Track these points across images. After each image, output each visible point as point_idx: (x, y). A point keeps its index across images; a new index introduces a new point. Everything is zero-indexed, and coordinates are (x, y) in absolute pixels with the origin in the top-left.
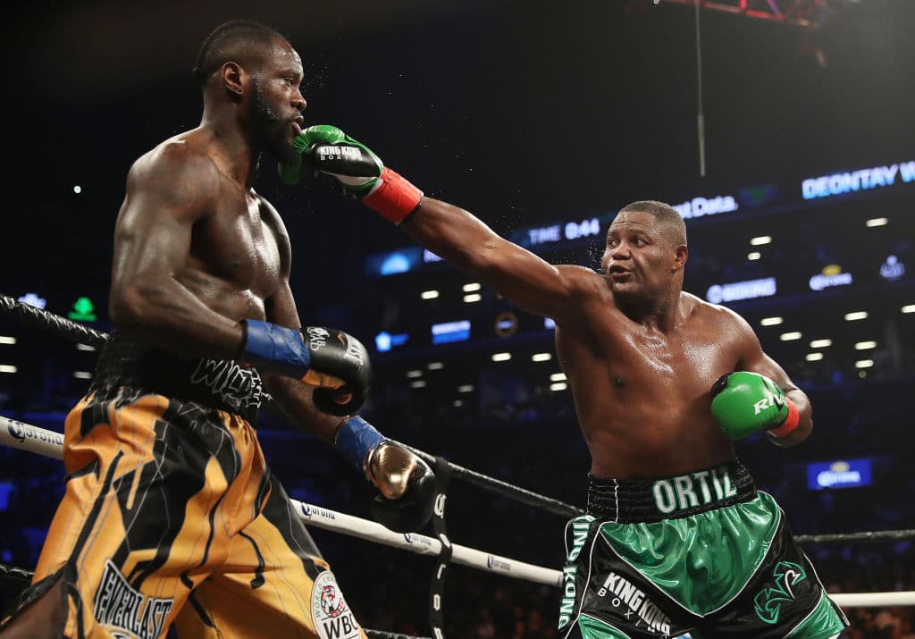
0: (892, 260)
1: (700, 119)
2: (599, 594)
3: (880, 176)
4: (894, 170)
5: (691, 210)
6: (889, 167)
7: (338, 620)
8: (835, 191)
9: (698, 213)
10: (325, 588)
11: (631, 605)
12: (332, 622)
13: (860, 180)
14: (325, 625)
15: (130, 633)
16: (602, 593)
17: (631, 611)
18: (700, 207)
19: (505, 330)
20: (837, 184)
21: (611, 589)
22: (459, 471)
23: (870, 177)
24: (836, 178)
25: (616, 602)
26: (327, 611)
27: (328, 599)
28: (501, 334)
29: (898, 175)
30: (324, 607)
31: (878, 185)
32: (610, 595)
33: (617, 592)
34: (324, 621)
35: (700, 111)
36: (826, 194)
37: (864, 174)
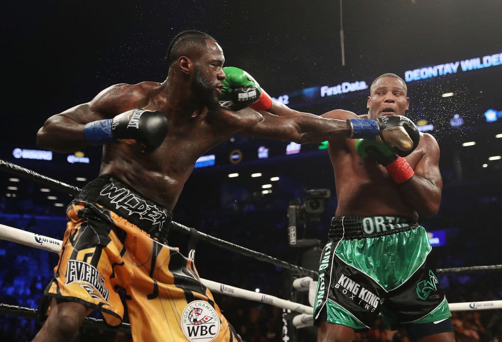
0: (456, 116)
1: (342, 33)
2: (335, 287)
3: (449, 68)
4: (457, 64)
5: (341, 89)
6: (454, 64)
7: (198, 327)
8: (424, 77)
9: (345, 91)
10: (194, 309)
11: (353, 292)
12: (193, 327)
13: (438, 70)
14: (189, 328)
15: (94, 287)
16: (337, 286)
17: (354, 295)
18: (346, 87)
19: (234, 160)
20: (424, 73)
21: (342, 285)
22: (204, 236)
23: (443, 69)
24: (424, 70)
25: (345, 292)
26: (192, 320)
27: (194, 315)
28: (233, 162)
29: (460, 67)
30: (190, 319)
31: (448, 73)
32: (341, 288)
33: (345, 286)
34: (188, 326)
35: (342, 28)
36: (419, 78)
37: (440, 67)
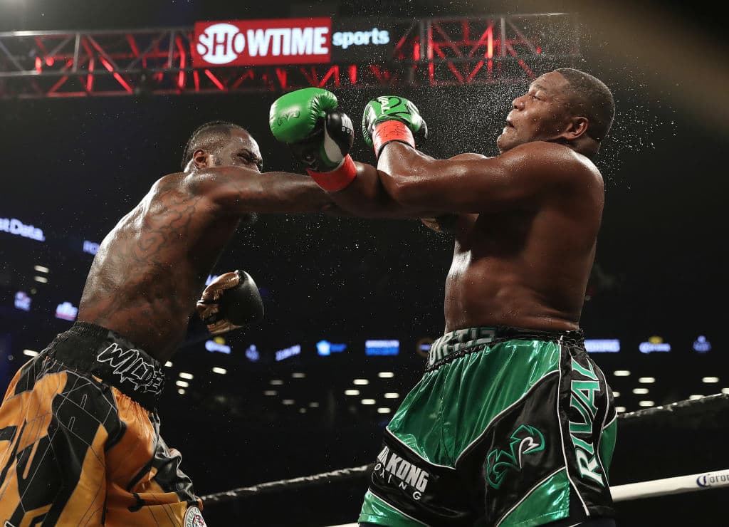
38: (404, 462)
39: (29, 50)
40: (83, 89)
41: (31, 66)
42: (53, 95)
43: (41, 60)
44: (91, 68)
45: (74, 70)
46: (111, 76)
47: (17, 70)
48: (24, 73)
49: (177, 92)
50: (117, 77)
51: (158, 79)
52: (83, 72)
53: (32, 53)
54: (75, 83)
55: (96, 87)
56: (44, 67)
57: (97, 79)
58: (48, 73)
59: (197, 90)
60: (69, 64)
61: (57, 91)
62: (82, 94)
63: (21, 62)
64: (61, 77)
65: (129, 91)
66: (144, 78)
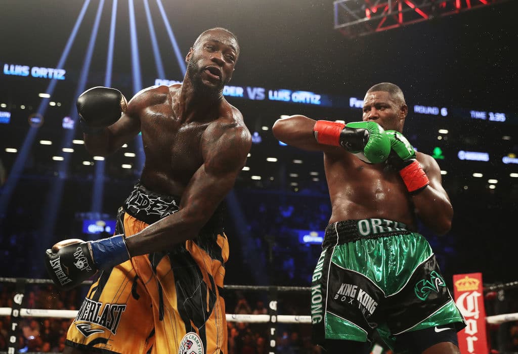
25: (343, 299)
38: (367, 295)
39: (361, 5)
40: (397, 22)
41: (364, 16)
42: (379, 30)
43: (370, 10)
44: (400, 8)
45: (390, 12)
46: (413, 11)
47: (356, 20)
48: (360, 21)
49: (457, 12)
50: (418, 11)
51: (442, 6)
52: (396, 12)
53: (363, 7)
54: (391, 20)
55: (405, 19)
56: (372, 14)
57: (405, 15)
58: (374, 18)
59: (469, 7)
60: (386, 9)
61: (381, 27)
62: (397, 26)
63: (357, 14)
64: (382, 18)
65: (426, 17)
66: (433, 8)
